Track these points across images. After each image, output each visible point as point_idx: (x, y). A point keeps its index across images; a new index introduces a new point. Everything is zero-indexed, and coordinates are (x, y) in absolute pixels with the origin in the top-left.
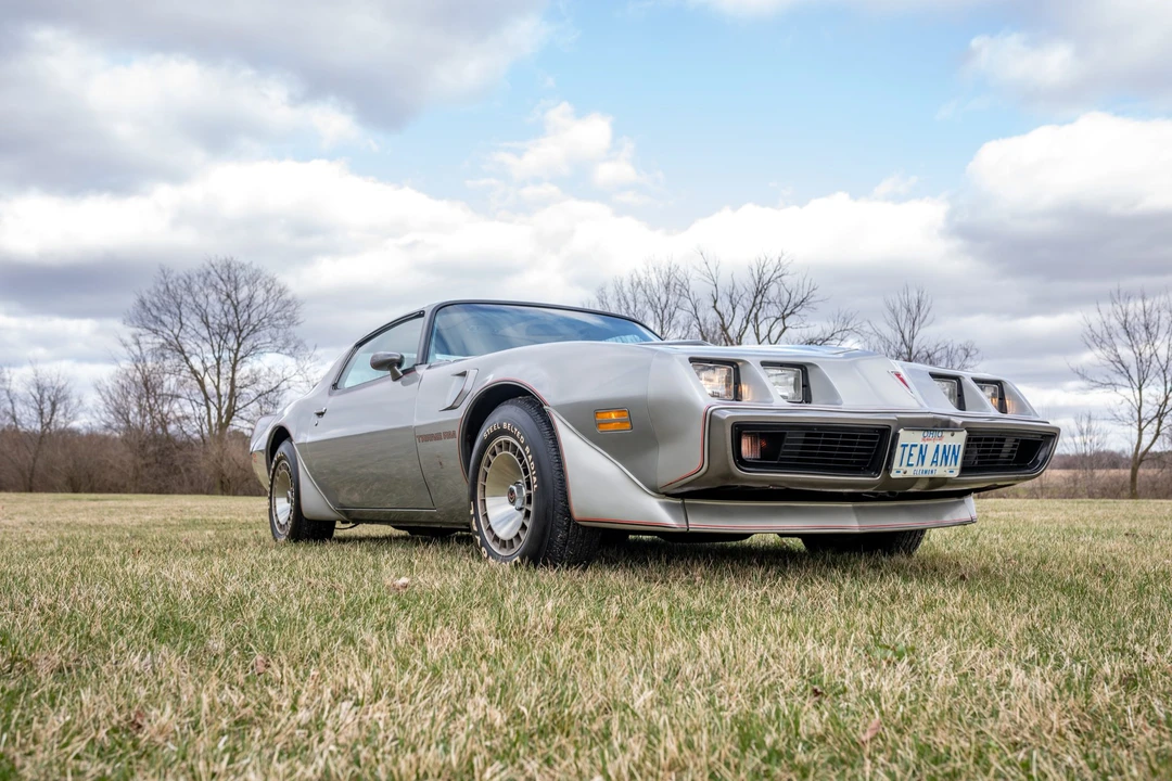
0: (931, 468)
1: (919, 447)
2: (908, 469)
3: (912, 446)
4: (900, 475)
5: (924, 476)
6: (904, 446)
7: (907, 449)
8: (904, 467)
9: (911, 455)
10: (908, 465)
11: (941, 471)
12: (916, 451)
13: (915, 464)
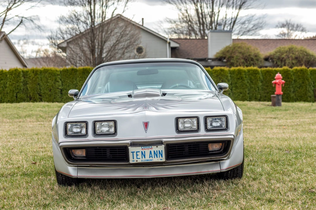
0: (150, 159)
1: (141, 153)
2: (138, 160)
3: (137, 152)
4: (135, 162)
5: (147, 162)
6: (133, 152)
7: (135, 154)
8: (135, 159)
9: (137, 155)
10: (137, 158)
11: (155, 160)
12: (140, 154)
13: (141, 157)
